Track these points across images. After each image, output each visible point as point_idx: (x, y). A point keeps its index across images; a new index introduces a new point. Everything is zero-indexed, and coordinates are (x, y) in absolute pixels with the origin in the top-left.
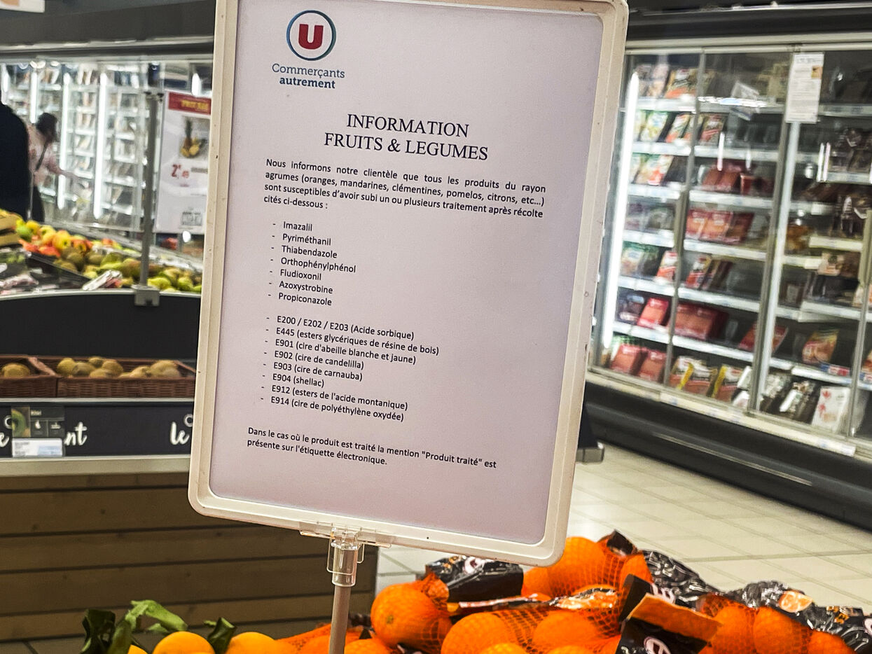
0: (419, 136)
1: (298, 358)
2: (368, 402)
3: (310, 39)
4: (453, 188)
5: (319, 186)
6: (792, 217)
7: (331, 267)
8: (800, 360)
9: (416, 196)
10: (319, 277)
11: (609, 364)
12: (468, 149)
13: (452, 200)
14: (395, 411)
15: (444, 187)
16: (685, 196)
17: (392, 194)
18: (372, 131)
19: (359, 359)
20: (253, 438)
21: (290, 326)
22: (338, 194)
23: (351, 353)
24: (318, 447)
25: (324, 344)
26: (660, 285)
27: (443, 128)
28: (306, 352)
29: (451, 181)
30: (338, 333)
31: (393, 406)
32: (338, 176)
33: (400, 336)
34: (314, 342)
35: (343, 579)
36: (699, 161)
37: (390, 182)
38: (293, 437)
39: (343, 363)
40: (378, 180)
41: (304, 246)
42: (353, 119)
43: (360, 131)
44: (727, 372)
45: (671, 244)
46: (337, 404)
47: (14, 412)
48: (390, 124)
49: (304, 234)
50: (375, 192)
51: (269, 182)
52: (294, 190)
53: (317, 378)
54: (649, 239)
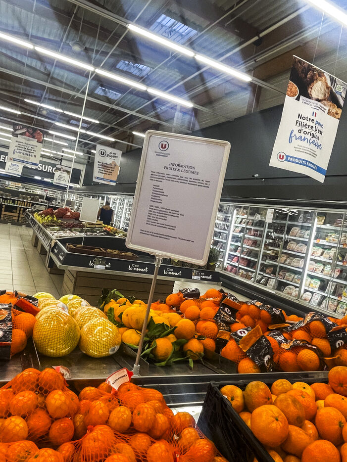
0: (184, 168)
2: (167, 225)
4: (191, 180)
5: (162, 177)
6: (266, 242)
7: (163, 195)
8: (265, 272)
9: (182, 181)
10: (160, 197)
11: (225, 270)
12: (194, 172)
13: (190, 183)
14: (173, 228)
15: (189, 180)
16: (244, 236)
17: (177, 180)
18: (174, 167)
19: (166, 216)
20: (141, 232)
21: (152, 207)
22: (166, 180)
23: (165, 214)
24: (155, 235)
25: (159, 212)
26: (237, 254)
27: (189, 167)
28: (155, 213)
29: (190, 178)
30: (162, 210)
32: (166, 176)
33: (176, 211)
34: (157, 211)
35: (158, 265)
36: (247, 229)
37: (177, 178)
38: (151, 232)
39: (162, 216)
40: (175, 177)
41: (158, 190)
42: (171, 164)
43: (172, 167)
44: (250, 273)
45: (240, 245)
46: (161, 225)
47: (96, 259)
48: (179, 165)
49: (157, 187)
50: (174, 179)
51: (151, 176)
52: (156, 178)
53: (157, 219)
54: (236, 244)
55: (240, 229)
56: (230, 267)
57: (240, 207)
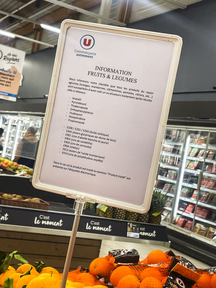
0: (117, 74)
1: (72, 140)
2: (92, 155)
3: (87, 43)
4: (125, 91)
5: (84, 87)
7: (86, 112)
9: (114, 92)
10: (81, 115)
11: (175, 223)
12: (131, 79)
13: (125, 94)
14: (100, 159)
15: (123, 90)
16: (201, 173)
17: (106, 91)
18: (103, 72)
19: (91, 142)
20: (55, 165)
21: (71, 130)
22: (90, 90)
23: (89, 139)
24: (75, 169)
25: (81, 136)
26: (192, 200)
27: (124, 73)
28: (75, 138)
29: (125, 89)
30: (85, 133)
31: (100, 157)
32: (91, 85)
33: (104, 135)
34: (78, 135)
35: (78, 213)
37: (106, 87)
38: (68, 165)
39: (85, 143)
40: (103, 87)
41: (78, 105)
42: (97, 68)
43: (100, 72)
44: (211, 229)
45: (196, 188)
46: (83, 155)
48: (108, 70)
49: (78, 101)
50: (102, 90)
51: (70, 85)
52: (77, 88)
53: (77, 147)
54: (190, 186)
55: (196, 164)
56: (182, 220)
57: (196, 133)
